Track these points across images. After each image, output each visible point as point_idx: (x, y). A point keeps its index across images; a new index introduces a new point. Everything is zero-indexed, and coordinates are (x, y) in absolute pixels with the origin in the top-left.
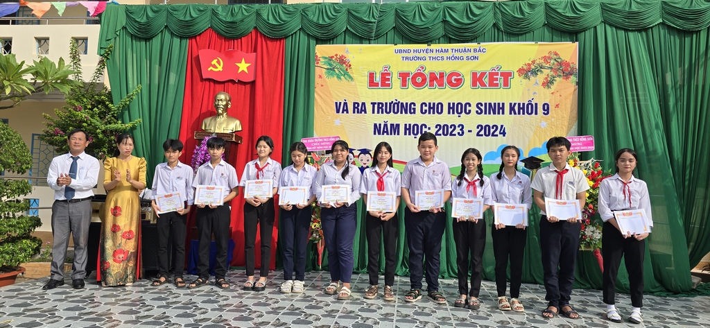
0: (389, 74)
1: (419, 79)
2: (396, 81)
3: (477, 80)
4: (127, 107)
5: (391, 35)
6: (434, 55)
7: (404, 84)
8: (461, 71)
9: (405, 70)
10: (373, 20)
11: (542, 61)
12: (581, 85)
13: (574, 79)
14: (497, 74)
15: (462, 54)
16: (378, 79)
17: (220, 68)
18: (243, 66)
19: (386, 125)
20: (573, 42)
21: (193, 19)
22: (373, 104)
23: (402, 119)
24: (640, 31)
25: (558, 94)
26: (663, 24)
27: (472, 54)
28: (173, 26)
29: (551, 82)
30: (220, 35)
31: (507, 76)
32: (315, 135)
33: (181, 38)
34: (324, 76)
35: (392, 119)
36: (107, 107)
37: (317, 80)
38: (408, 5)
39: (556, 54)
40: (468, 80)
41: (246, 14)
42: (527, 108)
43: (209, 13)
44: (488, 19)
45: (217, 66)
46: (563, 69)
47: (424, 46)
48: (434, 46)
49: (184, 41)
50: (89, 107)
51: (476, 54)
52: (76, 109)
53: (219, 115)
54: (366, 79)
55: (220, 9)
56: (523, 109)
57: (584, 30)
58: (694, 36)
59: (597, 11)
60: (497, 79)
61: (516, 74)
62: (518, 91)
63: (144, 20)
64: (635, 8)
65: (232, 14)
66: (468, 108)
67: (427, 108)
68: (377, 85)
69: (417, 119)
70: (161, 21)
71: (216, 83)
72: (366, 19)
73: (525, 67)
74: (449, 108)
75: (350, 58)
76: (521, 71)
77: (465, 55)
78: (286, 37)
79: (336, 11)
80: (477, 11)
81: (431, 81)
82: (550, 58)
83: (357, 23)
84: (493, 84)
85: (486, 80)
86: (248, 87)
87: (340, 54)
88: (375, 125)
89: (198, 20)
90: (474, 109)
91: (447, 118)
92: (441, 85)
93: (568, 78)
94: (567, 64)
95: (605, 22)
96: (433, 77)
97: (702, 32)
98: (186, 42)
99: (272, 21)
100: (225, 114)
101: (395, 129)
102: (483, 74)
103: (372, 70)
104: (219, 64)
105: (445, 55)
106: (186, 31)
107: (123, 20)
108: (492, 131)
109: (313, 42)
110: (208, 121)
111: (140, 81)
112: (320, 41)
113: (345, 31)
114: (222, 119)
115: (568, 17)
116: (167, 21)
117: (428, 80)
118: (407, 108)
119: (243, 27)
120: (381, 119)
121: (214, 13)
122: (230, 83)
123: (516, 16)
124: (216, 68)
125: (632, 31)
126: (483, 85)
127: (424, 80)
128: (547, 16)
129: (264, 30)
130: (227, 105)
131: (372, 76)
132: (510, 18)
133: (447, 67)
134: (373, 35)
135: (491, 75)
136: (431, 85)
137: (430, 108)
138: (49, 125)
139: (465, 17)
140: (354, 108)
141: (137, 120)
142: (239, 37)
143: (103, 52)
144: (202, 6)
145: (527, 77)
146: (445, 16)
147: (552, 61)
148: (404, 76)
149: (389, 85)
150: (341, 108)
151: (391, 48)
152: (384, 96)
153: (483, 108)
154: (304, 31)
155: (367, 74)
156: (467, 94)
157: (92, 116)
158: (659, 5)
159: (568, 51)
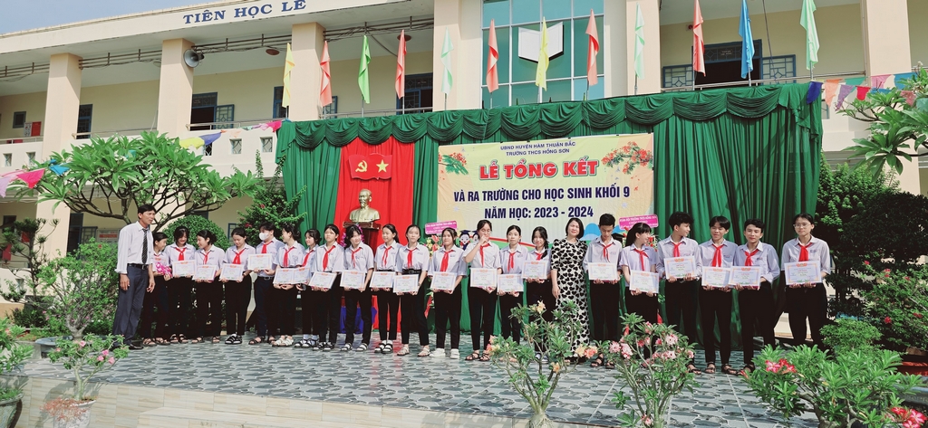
0: (496, 167)
1: (520, 171)
2: (502, 173)
3: (568, 169)
4: (296, 204)
5: (498, 134)
6: (533, 149)
7: (509, 175)
8: (555, 162)
9: (509, 163)
10: (483, 123)
11: (622, 151)
12: (656, 169)
13: (650, 165)
14: (585, 163)
15: (556, 148)
16: (488, 171)
17: (365, 169)
18: (382, 167)
19: (494, 210)
20: (649, 133)
21: (345, 131)
22: (484, 192)
23: (508, 205)
24: (706, 121)
25: (637, 178)
26: (728, 112)
27: (564, 147)
28: (329, 137)
29: (631, 168)
30: (364, 141)
31: (593, 164)
32: (438, 221)
33: (336, 147)
34: (445, 171)
35: (500, 204)
36: (282, 203)
37: (440, 174)
38: (511, 109)
39: (635, 144)
40: (561, 169)
41: (384, 124)
42: (611, 192)
43: (357, 125)
44: (577, 118)
45: (363, 167)
46: (642, 158)
47: (525, 143)
48: (533, 143)
49: (338, 149)
50: (270, 204)
51: (567, 148)
52: (260, 206)
53: (361, 208)
54: (478, 172)
55: (365, 121)
56: (607, 192)
57: (658, 122)
58: (758, 123)
59: (670, 105)
60: (584, 168)
61: (601, 163)
62: (603, 177)
63: (309, 134)
64: (702, 100)
65: (374, 125)
66: (561, 193)
67: (528, 194)
68: (487, 176)
69: (520, 203)
70: (321, 134)
71: (363, 181)
72: (478, 123)
73: (608, 157)
74: (546, 194)
75: (464, 155)
76: (604, 159)
77: (557, 148)
78: (415, 142)
79: (454, 117)
80: (567, 111)
81: (531, 171)
82: (629, 148)
83: (471, 126)
84: (581, 172)
85: (576, 169)
86: (387, 182)
87: (457, 152)
88: (486, 210)
89: (349, 131)
90: (566, 193)
91: (544, 203)
92: (539, 174)
93: (645, 164)
94: (644, 153)
95: (675, 114)
96: (532, 167)
97: (764, 119)
98: (340, 150)
99: (404, 129)
100: (367, 207)
101: (502, 213)
102: (573, 164)
103: (483, 164)
104: (364, 164)
105: (541, 149)
106: (341, 141)
107: (293, 135)
108: (581, 212)
109: (436, 144)
110: (354, 213)
111: (306, 183)
112: (441, 143)
113: (461, 134)
114: (363, 211)
115: (643, 112)
116: (325, 133)
117: (528, 171)
118: (511, 195)
119: (382, 135)
120: (491, 204)
121: (361, 125)
122: (373, 181)
123: (601, 113)
124: (361, 168)
125: (699, 121)
126: (573, 173)
127: (525, 171)
128: (627, 113)
129: (398, 136)
130: (368, 200)
131: (482, 169)
132: (595, 115)
133: (543, 159)
134: (484, 135)
135: (580, 164)
136: (531, 175)
137: (530, 194)
138: (242, 220)
139: (558, 117)
140: (469, 196)
141: (304, 212)
142: (379, 143)
143: (279, 161)
144: (351, 119)
145: (610, 164)
146: (541, 117)
147: (631, 150)
148: (508, 168)
149: (496, 176)
150: (459, 197)
151: (498, 145)
152: (493, 185)
153: (573, 193)
154: (429, 136)
155: (478, 168)
156: (560, 181)
157: (272, 212)
158: (725, 96)
159: (645, 141)
